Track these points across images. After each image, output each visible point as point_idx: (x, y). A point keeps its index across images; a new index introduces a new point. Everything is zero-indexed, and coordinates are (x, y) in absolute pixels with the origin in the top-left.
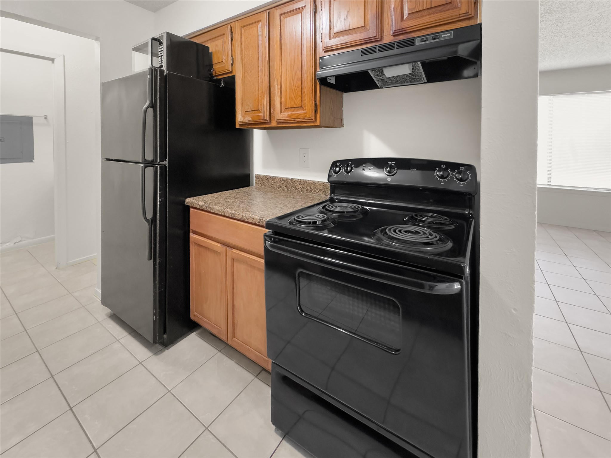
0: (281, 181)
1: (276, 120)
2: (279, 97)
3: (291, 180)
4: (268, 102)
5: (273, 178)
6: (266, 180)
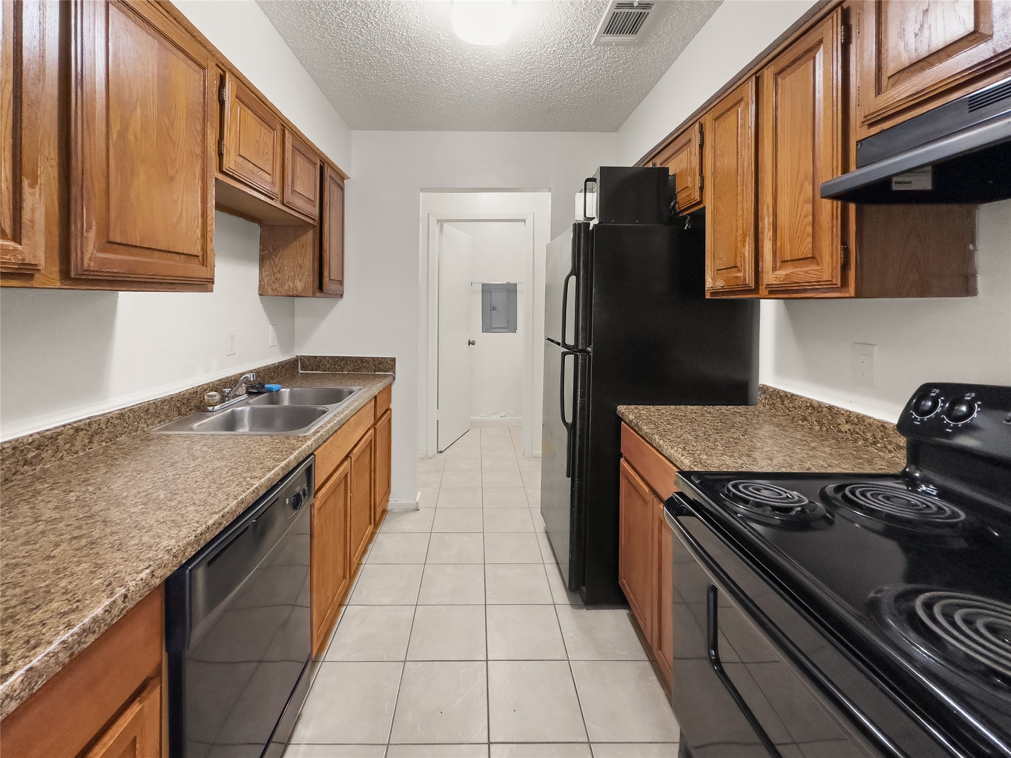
0: (807, 406)
1: (764, 286)
2: (770, 240)
3: (829, 409)
4: (752, 251)
5: (793, 397)
6: (779, 399)
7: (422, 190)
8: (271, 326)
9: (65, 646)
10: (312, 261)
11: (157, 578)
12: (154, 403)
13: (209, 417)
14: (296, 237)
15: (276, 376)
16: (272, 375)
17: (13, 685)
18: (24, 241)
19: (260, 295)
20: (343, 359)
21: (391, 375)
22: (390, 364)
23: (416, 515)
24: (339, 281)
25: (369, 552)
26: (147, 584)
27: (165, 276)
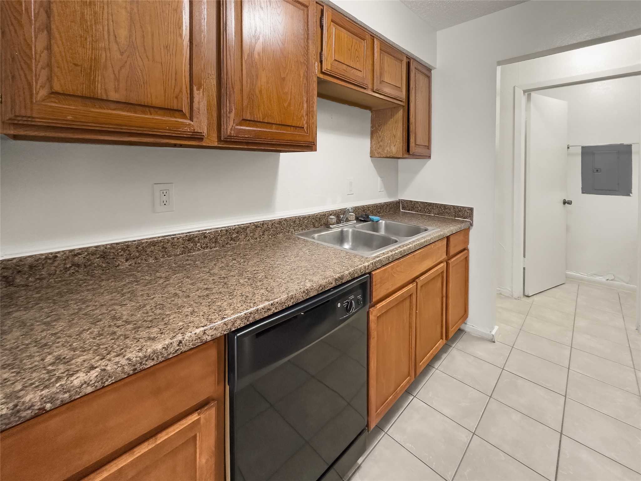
7: (499, 63)
8: (379, 178)
9: (130, 362)
10: (402, 132)
11: (208, 335)
12: (299, 218)
13: (329, 231)
14: (392, 116)
15: (381, 211)
16: (379, 210)
17: (91, 377)
18: (195, 120)
19: (371, 157)
20: (430, 204)
21: (468, 221)
22: (468, 212)
23: (491, 346)
24: (426, 146)
25: (442, 360)
26: (199, 338)
27: (280, 140)
